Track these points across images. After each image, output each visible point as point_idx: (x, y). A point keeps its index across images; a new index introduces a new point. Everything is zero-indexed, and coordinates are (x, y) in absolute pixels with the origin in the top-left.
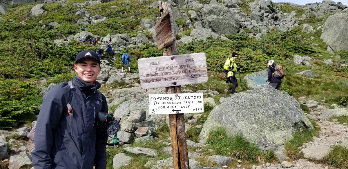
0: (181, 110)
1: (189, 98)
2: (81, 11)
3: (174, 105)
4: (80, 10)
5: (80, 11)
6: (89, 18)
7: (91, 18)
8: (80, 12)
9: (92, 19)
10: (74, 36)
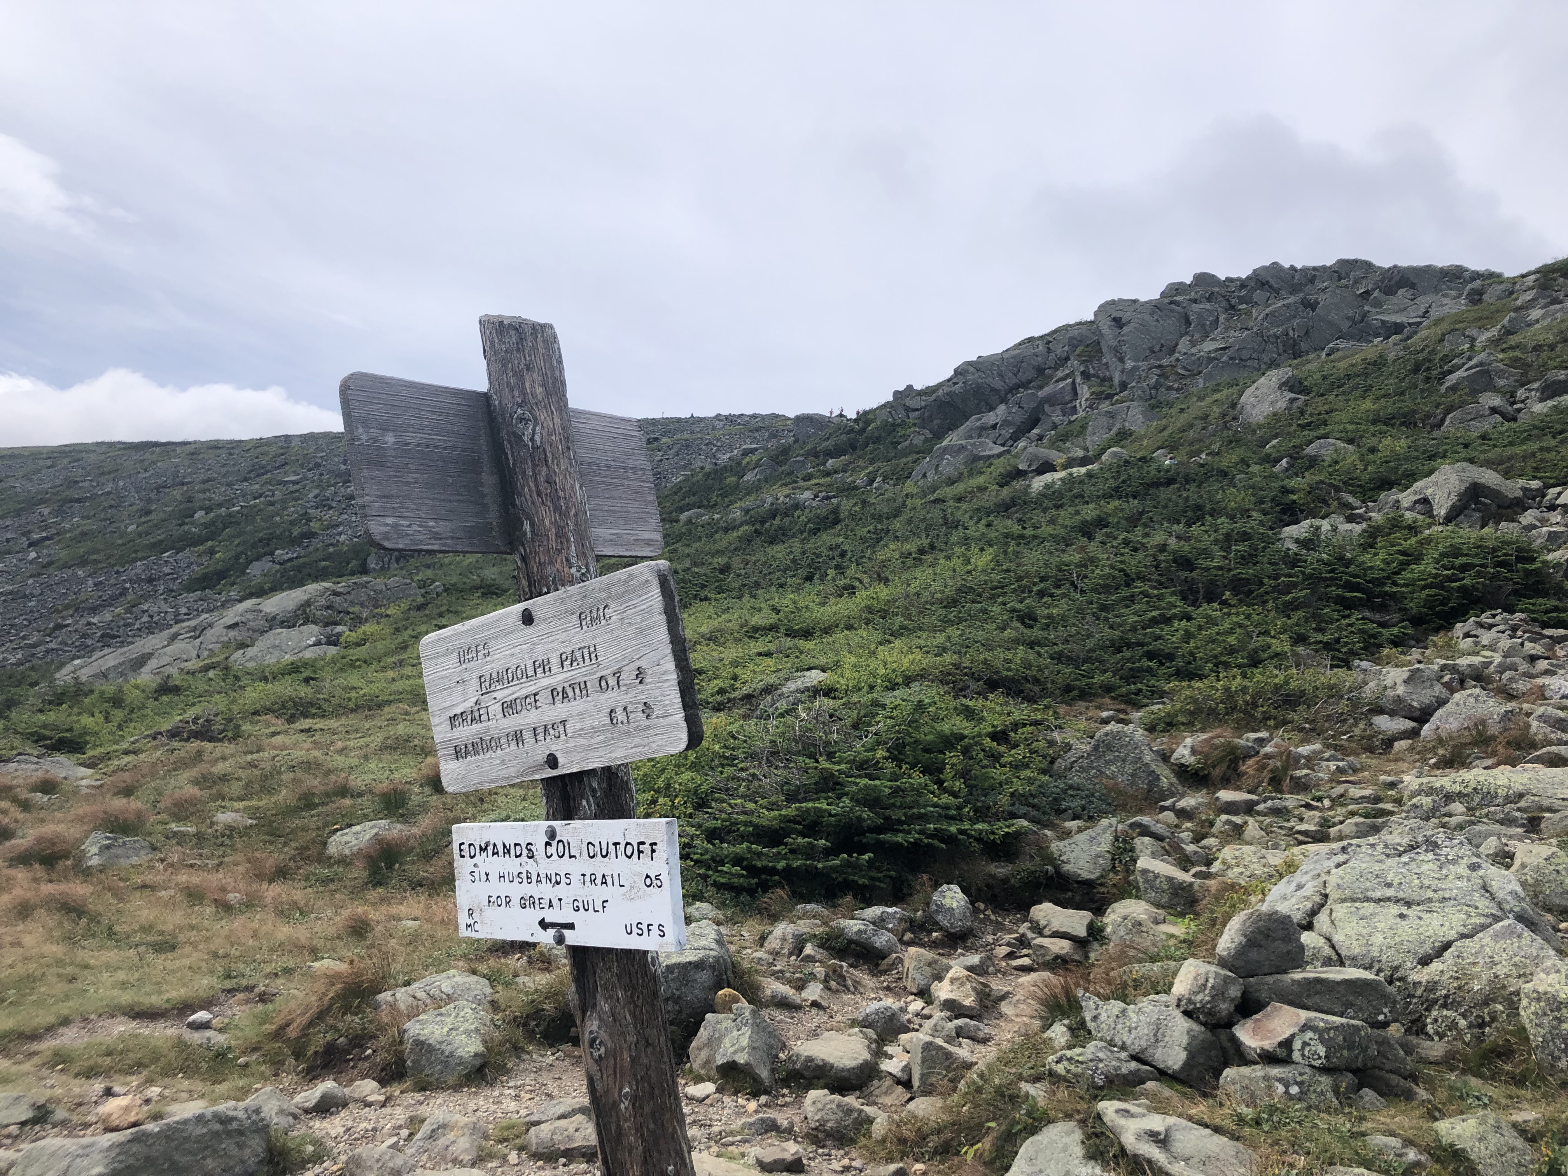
0: (571, 926)
1: (604, 853)
2: (1471, 368)
3: (545, 891)
4: (1464, 364)
5: (1466, 366)
6: (1513, 394)
7: (1521, 393)
8: (1465, 374)
9: (1527, 398)
10: (1401, 496)
